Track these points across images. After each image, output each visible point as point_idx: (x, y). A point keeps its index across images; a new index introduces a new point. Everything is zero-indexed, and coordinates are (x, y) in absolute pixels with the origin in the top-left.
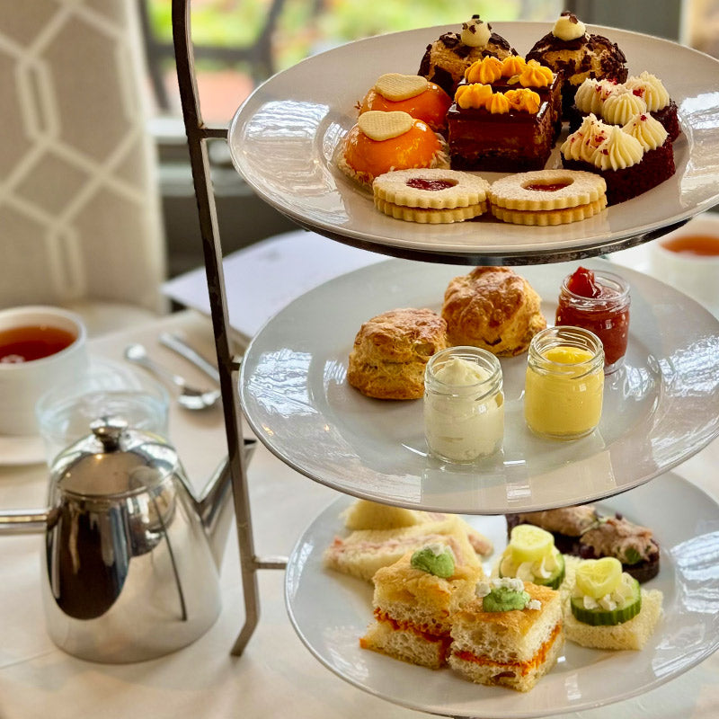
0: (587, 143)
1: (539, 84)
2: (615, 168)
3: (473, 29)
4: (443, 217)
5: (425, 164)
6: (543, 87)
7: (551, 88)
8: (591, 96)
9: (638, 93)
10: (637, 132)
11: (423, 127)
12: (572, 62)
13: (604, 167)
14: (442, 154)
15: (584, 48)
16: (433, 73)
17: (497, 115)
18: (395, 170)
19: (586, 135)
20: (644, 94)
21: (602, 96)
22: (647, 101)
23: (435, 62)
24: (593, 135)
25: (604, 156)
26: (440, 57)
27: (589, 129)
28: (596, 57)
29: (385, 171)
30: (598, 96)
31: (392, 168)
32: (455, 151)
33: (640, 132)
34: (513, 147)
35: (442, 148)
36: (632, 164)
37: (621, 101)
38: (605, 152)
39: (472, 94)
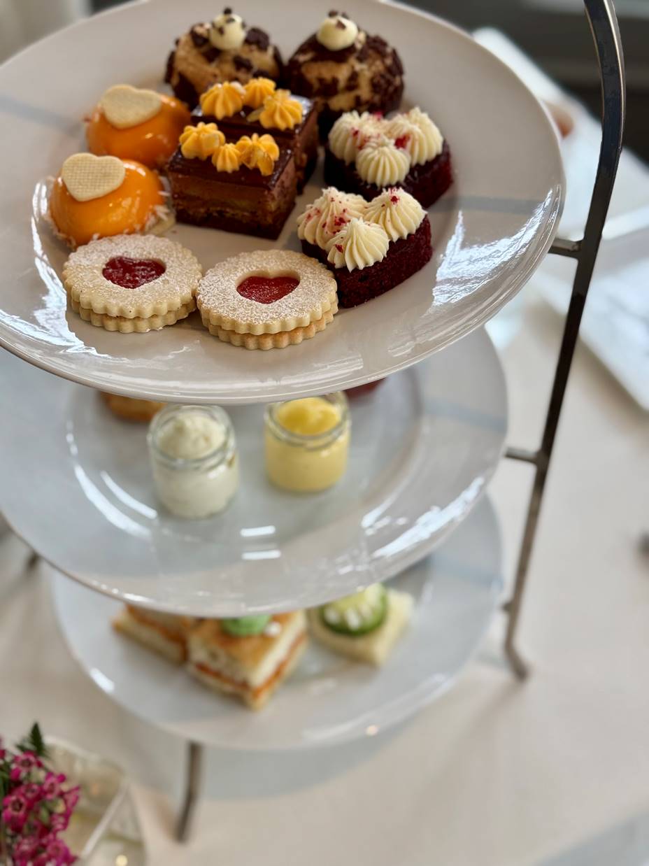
0: (324, 226)
1: (282, 125)
2: (350, 268)
3: (221, 31)
4: (135, 326)
5: (138, 227)
6: (288, 129)
7: (297, 131)
8: (346, 140)
9: (400, 143)
10: (385, 216)
11: (142, 171)
12: (335, 81)
13: (338, 265)
14: (162, 210)
15: (353, 61)
16: (175, 80)
17: (225, 173)
18: (100, 238)
19: (324, 214)
20: (409, 144)
21: (358, 143)
22: (412, 153)
23: (180, 66)
24: (332, 214)
25: (338, 253)
26: (185, 59)
27: (328, 206)
28: (366, 70)
29: (85, 241)
30: (354, 142)
31: (96, 236)
32: (178, 205)
33: (388, 217)
34: (243, 210)
35: (164, 202)
36: (371, 263)
37: (376, 158)
38: (340, 248)
39: (198, 142)
